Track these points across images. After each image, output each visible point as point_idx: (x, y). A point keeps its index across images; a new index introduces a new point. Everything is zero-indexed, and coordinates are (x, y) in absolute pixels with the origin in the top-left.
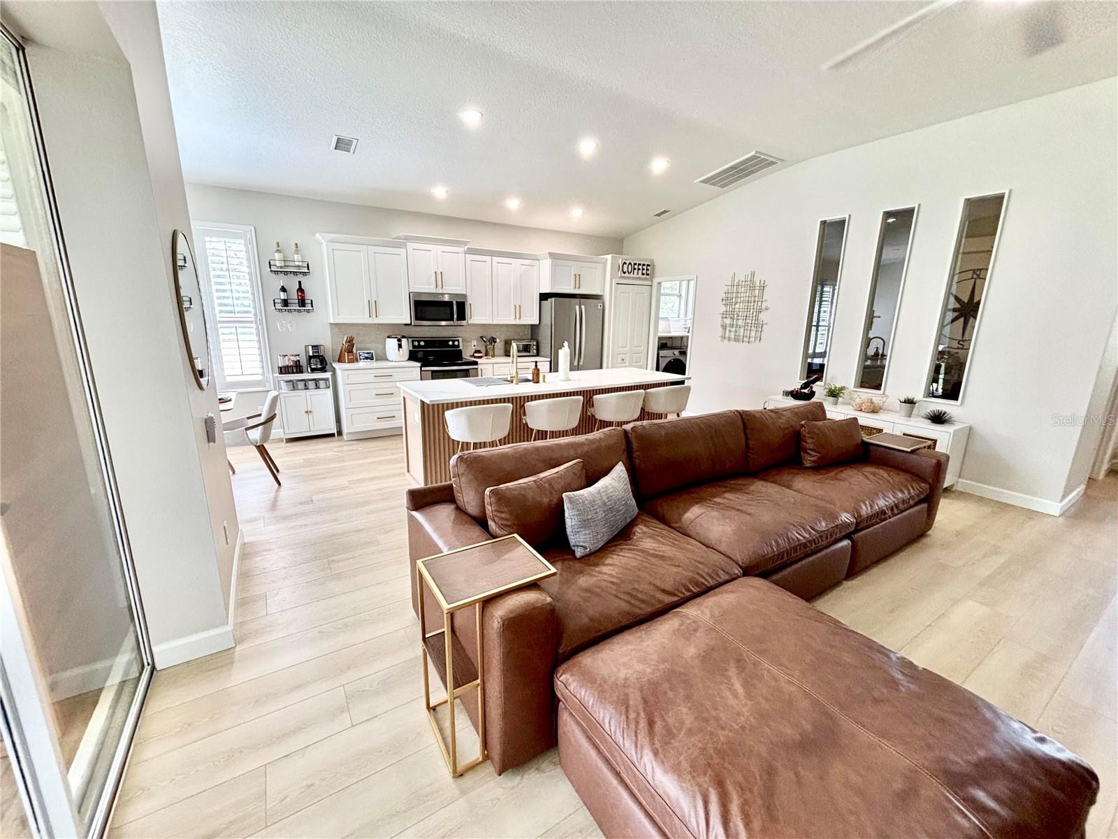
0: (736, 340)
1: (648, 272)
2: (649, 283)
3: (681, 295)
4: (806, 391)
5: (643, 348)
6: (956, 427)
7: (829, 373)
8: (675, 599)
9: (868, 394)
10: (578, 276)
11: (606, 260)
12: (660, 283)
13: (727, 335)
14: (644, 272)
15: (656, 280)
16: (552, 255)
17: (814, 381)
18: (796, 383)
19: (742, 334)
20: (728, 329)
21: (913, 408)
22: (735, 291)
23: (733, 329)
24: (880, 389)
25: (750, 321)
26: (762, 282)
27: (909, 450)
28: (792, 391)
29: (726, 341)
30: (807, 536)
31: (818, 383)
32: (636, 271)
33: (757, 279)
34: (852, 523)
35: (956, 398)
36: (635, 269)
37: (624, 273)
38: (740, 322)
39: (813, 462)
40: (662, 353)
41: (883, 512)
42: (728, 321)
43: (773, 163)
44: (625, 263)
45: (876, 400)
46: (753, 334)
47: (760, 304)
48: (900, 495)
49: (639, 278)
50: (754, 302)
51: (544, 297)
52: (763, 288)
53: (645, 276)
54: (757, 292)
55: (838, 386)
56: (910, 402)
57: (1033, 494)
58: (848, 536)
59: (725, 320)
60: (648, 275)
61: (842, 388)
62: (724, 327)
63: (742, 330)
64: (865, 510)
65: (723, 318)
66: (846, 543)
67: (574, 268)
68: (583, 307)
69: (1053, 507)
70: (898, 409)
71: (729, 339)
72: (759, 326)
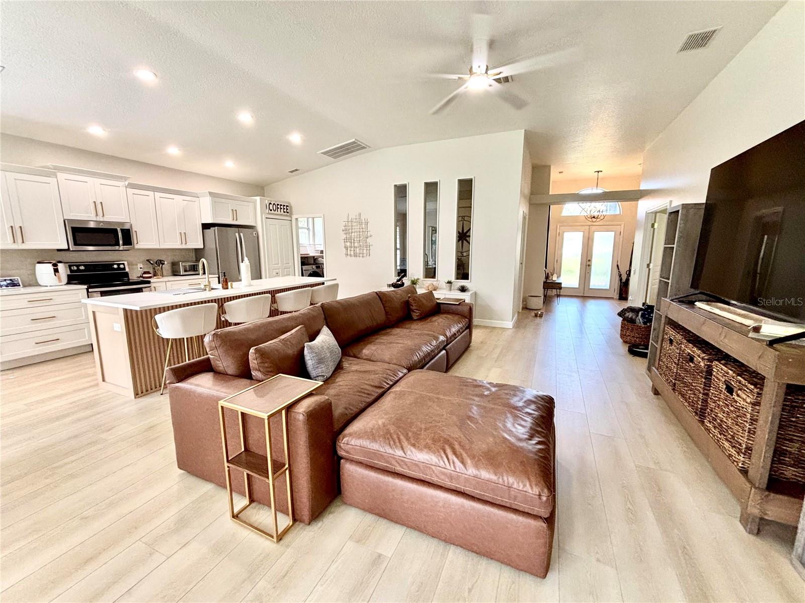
0: (355, 256)
1: (288, 211)
2: (289, 219)
3: (309, 228)
4: (399, 283)
5: (291, 264)
6: (471, 292)
7: (409, 272)
8: (383, 390)
9: (430, 281)
10: (235, 212)
11: (256, 200)
12: (297, 219)
13: (349, 253)
14: (285, 210)
15: (294, 217)
16: (210, 193)
17: (403, 277)
18: (394, 279)
19: (358, 252)
20: (349, 249)
21: (451, 285)
22: (350, 225)
23: (352, 249)
24: (435, 278)
25: (362, 244)
26: (366, 220)
27: (458, 303)
28: (393, 284)
29: (349, 257)
30: (430, 349)
31: (405, 278)
32: (279, 210)
33: (363, 218)
34: (444, 341)
35: (468, 279)
36: (278, 208)
37: (271, 210)
38: (356, 245)
39: (418, 316)
40: (305, 267)
41: (455, 334)
42: (348, 244)
43: (364, 148)
44: (270, 203)
45: (435, 283)
46: (365, 251)
47: (366, 233)
48: (459, 325)
49: (281, 215)
50: (363, 232)
51: (206, 226)
52: (367, 223)
53: (286, 214)
54: (363, 225)
55: (416, 278)
56: (449, 282)
57: (502, 320)
58: (444, 348)
59: (346, 243)
60: (288, 213)
61: (418, 279)
62: (346, 248)
63: (358, 249)
64: (448, 334)
65: (345, 242)
66: (444, 352)
67: (231, 205)
68: (242, 234)
69: (509, 324)
70: (445, 287)
71: (351, 255)
72: (368, 247)
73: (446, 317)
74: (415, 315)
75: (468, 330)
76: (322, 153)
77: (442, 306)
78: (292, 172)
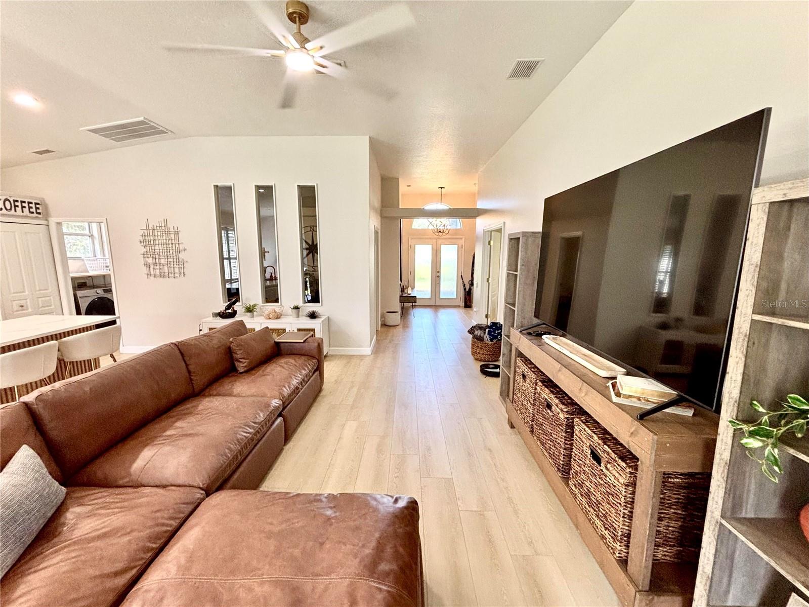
0: (162, 276)
1: (38, 211)
2: (45, 223)
3: (92, 235)
4: (230, 311)
5: (52, 289)
6: (322, 319)
7: (243, 295)
9: (271, 306)
12: (59, 224)
13: (152, 272)
14: (33, 210)
15: (53, 221)
17: (234, 303)
18: (221, 306)
19: (166, 270)
20: (152, 267)
21: (299, 312)
22: (151, 234)
23: (158, 267)
24: (278, 302)
25: (172, 260)
26: (176, 228)
27: (302, 341)
28: (219, 313)
29: (152, 278)
30: (252, 431)
31: (237, 304)
32: (19, 209)
33: (170, 225)
34: (280, 405)
35: (318, 302)
36: (16, 207)
37: (1, 209)
38: (163, 261)
39: (245, 367)
40: (80, 293)
41: (297, 388)
42: (150, 260)
43: (162, 132)
45: (277, 310)
46: (177, 270)
47: (177, 246)
48: (304, 372)
49: (26, 217)
50: (172, 244)
52: (177, 233)
53: (35, 215)
54: (172, 236)
55: (252, 304)
56: (296, 308)
58: (280, 415)
59: (147, 259)
60: (39, 213)
61: (255, 305)
62: (148, 266)
63: (166, 268)
64: (286, 391)
65: (144, 257)
66: (280, 420)
69: (367, 350)
70: (291, 313)
71: (155, 276)
72: (181, 264)
73: (286, 363)
74: (241, 367)
75: (317, 373)
76: (90, 130)
77: (282, 345)
78: (41, 153)
